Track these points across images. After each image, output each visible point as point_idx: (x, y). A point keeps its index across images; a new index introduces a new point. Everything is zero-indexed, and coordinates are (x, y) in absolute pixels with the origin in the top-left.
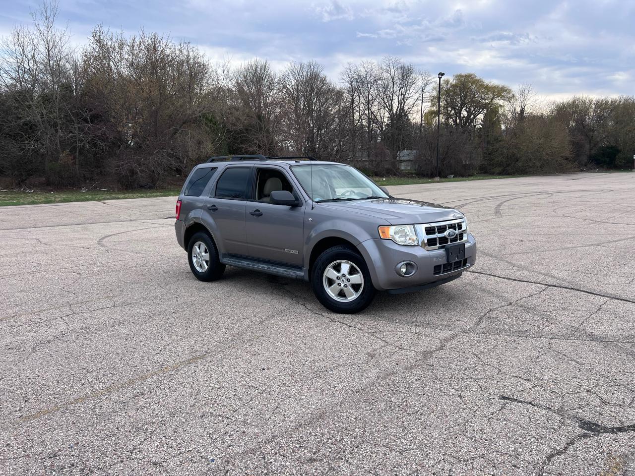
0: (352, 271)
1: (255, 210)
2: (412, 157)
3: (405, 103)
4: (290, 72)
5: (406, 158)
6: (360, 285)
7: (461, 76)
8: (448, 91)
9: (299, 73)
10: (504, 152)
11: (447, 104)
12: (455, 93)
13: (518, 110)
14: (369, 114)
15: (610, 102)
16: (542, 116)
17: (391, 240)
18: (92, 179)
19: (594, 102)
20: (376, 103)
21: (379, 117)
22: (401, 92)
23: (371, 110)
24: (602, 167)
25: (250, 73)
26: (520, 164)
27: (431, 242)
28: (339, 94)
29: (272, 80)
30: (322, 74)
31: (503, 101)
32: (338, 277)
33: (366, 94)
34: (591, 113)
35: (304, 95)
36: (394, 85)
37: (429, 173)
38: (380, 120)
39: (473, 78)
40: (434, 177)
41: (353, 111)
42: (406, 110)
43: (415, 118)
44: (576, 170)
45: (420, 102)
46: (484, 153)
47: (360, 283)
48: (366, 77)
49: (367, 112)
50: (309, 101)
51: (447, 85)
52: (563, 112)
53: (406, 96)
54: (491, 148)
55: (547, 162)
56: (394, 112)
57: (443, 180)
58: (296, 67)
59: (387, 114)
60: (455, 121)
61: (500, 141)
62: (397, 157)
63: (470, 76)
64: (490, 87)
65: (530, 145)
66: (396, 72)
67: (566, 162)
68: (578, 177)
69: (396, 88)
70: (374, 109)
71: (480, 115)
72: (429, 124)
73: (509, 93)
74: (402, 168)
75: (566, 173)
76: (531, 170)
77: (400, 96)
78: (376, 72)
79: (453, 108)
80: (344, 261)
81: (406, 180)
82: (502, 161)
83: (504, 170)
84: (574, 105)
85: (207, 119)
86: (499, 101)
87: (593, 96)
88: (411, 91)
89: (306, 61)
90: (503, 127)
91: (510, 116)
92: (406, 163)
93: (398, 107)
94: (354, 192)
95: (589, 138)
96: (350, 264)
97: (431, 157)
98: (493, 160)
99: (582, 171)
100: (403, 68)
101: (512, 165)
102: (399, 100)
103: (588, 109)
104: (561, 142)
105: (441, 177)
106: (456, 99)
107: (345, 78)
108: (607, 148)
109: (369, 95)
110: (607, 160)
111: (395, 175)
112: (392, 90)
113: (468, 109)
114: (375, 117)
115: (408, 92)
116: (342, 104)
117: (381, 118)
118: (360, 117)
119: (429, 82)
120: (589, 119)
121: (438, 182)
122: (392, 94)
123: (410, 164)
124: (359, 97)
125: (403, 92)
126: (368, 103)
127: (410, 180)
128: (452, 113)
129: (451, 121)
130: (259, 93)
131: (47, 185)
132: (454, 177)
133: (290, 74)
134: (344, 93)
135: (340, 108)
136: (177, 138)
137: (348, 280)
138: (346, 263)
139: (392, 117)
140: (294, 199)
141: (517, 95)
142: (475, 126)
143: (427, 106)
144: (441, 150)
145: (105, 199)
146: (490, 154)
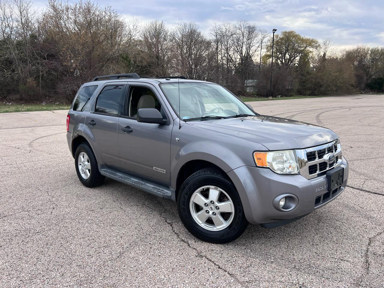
0: (222, 198)
1: (125, 126)
2: (254, 84)
3: (250, 49)
4: (177, 29)
5: (250, 85)
6: (229, 214)
7: (286, 32)
8: (277, 42)
9: (183, 30)
10: (313, 81)
11: (277, 51)
12: (281, 43)
13: (322, 54)
14: (227, 56)
15: (380, 50)
16: (337, 58)
17: (268, 168)
18: (49, 97)
19: (370, 49)
20: (232, 49)
21: (233, 59)
22: (248, 42)
23: (228, 54)
24: (374, 91)
25: (152, 29)
26: (323, 89)
27: (312, 169)
28: (209, 43)
29: (166, 34)
30: (198, 31)
31: (312, 48)
32: (206, 204)
33: (226, 43)
34: (368, 57)
35: (186, 44)
36: (243, 38)
37: (265, 94)
38: (234, 60)
39: (293, 34)
40: (269, 97)
41: (217, 54)
42: (251, 54)
43: (256, 59)
44: (358, 93)
45: (260, 49)
46: (300, 82)
47: (230, 211)
48: (226, 32)
49: (226, 55)
50: (190, 48)
51: (277, 38)
52: (350, 56)
53: (251, 45)
54: (304, 78)
55: (340, 87)
56: (243, 55)
57: (274, 98)
58: (182, 26)
59: (239, 57)
60: (282, 62)
61: (310, 74)
62: (244, 84)
63: (292, 32)
64: (304, 40)
65: (330, 76)
66: (245, 29)
67: (352, 87)
68: (360, 97)
69: (245, 40)
70: (231, 53)
71: (297, 57)
72: (265, 63)
73: (316, 43)
74: (248, 91)
75: (352, 95)
76: (329, 92)
77: (247, 45)
78: (232, 29)
79: (281, 53)
80: (213, 187)
81: (250, 98)
82: (311, 87)
83: (312, 93)
84: (357, 51)
85: (123, 57)
86: (310, 49)
87: (370, 46)
88: (254, 42)
89: (188, 22)
90: (311, 66)
91: (316, 58)
92: (250, 88)
93: (246, 52)
94: (222, 110)
95: (366, 72)
96: (219, 190)
97: (267, 84)
98: (305, 86)
99: (362, 93)
100: (249, 27)
101: (317, 90)
102: (247, 47)
103: (367, 54)
104: (349, 75)
105: (273, 97)
106: (282, 47)
107: (213, 33)
108: (378, 78)
109: (227, 44)
110: (378, 86)
111: (243, 95)
112: (242, 41)
113: (289, 54)
114: (231, 58)
115: (252, 42)
116: (210, 50)
117: (235, 59)
118: (222, 58)
119: (266, 36)
120: (367, 60)
121: (271, 100)
122: (242, 44)
123: (253, 88)
124: (222, 46)
125: (249, 43)
126: (227, 49)
127: (253, 99)
128: (279, 56)
129: (279, 61)
130: (158, 42)
131: (21, 100)
132: (281, 97)
133: (178, 31)
134: (212, 42)
135: (209, 53)
136: (103, 70)
137: (217, 208)
138: (215, 189)
139: (242, 59)
140: (162, 118)
141: (322, 45)
142: (295, 64)
143: (264, 52)
144: (273, 80)
145: (54, 110)
146: (304, 82)
